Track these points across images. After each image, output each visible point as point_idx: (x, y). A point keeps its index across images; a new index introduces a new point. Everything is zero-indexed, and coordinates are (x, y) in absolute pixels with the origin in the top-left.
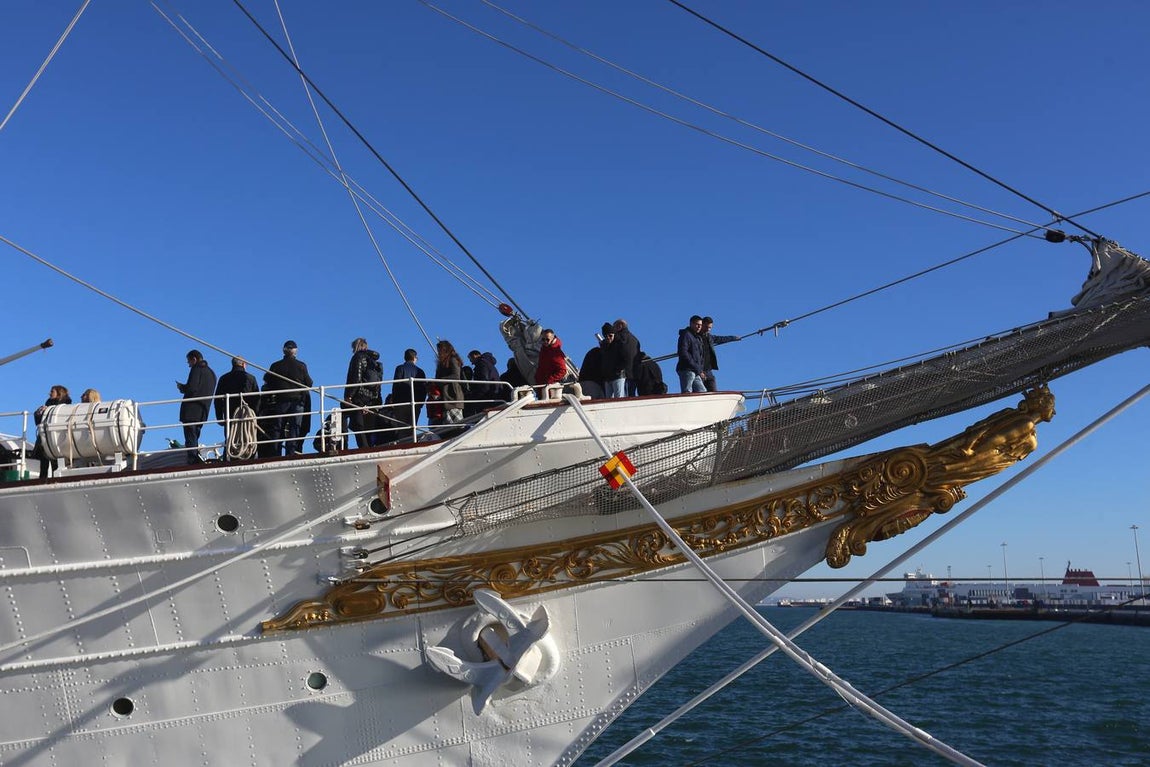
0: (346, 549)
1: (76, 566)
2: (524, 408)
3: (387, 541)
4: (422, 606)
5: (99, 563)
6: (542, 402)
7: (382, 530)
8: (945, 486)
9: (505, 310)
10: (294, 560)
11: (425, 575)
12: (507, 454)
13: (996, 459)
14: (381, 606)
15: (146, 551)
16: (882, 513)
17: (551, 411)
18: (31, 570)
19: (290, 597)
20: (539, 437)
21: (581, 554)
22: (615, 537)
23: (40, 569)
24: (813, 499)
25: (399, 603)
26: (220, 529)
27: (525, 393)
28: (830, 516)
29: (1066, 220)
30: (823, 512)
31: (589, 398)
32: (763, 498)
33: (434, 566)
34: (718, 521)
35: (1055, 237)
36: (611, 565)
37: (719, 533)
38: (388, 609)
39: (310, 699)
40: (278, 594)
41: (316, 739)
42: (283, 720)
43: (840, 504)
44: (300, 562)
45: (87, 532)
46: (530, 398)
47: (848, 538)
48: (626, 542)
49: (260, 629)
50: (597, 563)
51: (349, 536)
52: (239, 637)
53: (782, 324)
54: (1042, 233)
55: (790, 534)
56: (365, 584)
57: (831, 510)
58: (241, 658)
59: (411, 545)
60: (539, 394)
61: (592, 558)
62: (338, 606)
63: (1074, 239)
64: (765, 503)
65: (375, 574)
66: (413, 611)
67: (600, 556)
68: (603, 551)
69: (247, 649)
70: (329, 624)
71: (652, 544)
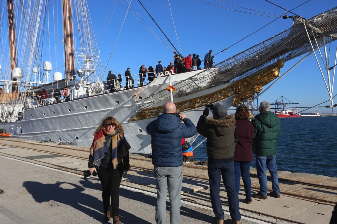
0: (137, 106)
1: (99, 110)
2: (161, 77)
3: (143, 104)
4: (154, 116)
5: (102, 110)
6: (165, 75)
7: (142, 102)
8: (256, 87)
9: (175, 53)
10: (130, 108)
11: (152, 110)
12: (159, 87)
13: (266, 79)
14: (146, 117)
15: (108, 108)
16: (242, 94)
17: (166, 77)
18: (94, 111)
19: (131, 115)
20: (164, 83)
21: (180, 106)
22: (186, 102)
23: (95, 111)
24: (226, 91)
25: (149, 116)
26: (117, 103)
27: (161, 74)
28: (231, 95)
29: (289, 12)
30: (229, 94)
31: (175, 73)
32: (215, 92)
33: (153, 109)
34: (206, 97)
35: (285, 17)
36: (186, 108)
37: (207, 100)
38: (148, 117)
39: (140, 134)
40: (130, 114)
41: (142, 141)
42: (137, 137)
43: (233, 92)
44: (131, 109)
45: (99, 105)
46: (163, 75)
47: (236, 100)
48: (188, 103)
49: (129, 121)
50: (184, 107)
51: (137, 104)
52: (126, 122)
53: (226, 49)
54: (282, 17)
55: (223, 100)
56: (142, 113)
57: (231, 94)
58: (127, 126)
59: (148, 105)
60: (164, 74)
61: (183, 106)
62: (139, 116)
63: (290, 17)
64: (215, 93)
65: (143, 110)
66: (152, 118)
67: (184, 106)
68: (184, 105)
69: (128, 124)
70: (139, 120)
71: (193, 103)
